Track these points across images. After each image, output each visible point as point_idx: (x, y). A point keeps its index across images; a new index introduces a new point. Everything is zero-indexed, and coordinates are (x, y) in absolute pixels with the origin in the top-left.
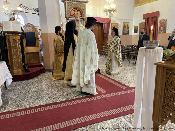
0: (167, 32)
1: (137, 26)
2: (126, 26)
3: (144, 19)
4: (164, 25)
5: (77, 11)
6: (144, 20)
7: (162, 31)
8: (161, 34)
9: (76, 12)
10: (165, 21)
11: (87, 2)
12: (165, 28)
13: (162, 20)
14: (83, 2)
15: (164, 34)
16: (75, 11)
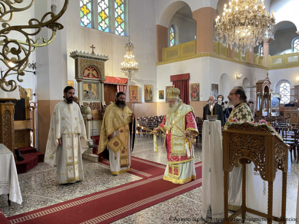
0: (201, 99)
1: (163, 91)
2: (149, 89)
3: (171, 81)
4: (197, 90)
5: (93, 70)
6: (172, 83)
7: (195, 98)
8: (194, 102)
9: (91, 71)
10: (198, 86)
11: (107, 60)
12: (198, 95)
13: (194, 84)
14: (101, 60)
15: (197, 102)
16: (89, 70)
